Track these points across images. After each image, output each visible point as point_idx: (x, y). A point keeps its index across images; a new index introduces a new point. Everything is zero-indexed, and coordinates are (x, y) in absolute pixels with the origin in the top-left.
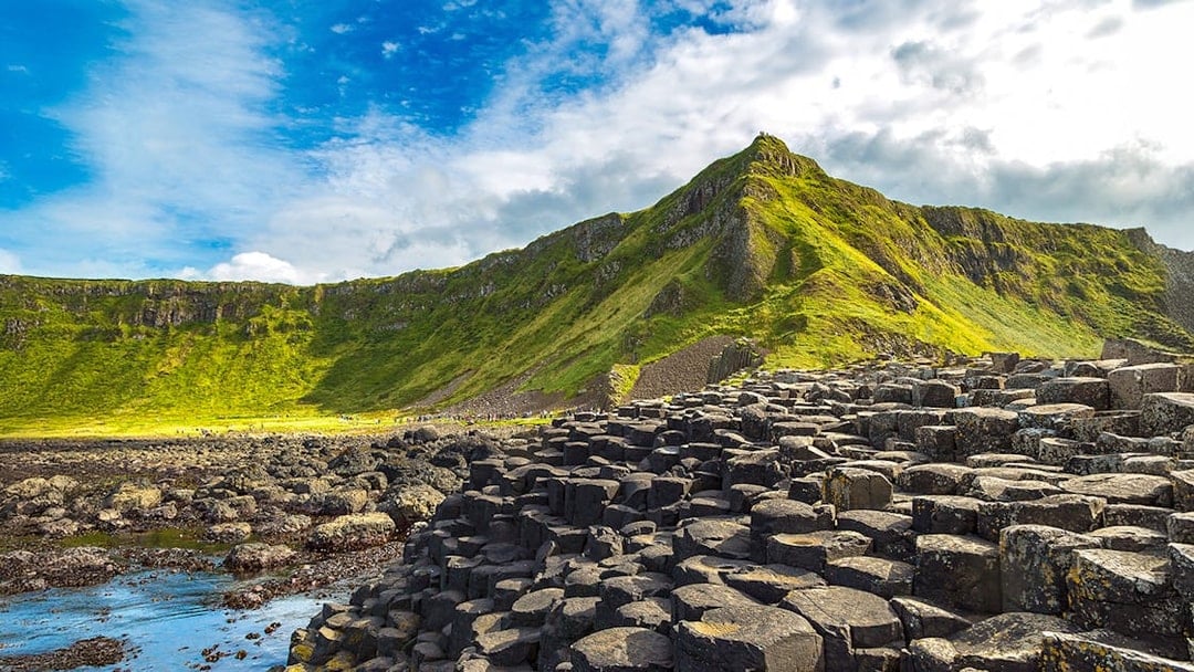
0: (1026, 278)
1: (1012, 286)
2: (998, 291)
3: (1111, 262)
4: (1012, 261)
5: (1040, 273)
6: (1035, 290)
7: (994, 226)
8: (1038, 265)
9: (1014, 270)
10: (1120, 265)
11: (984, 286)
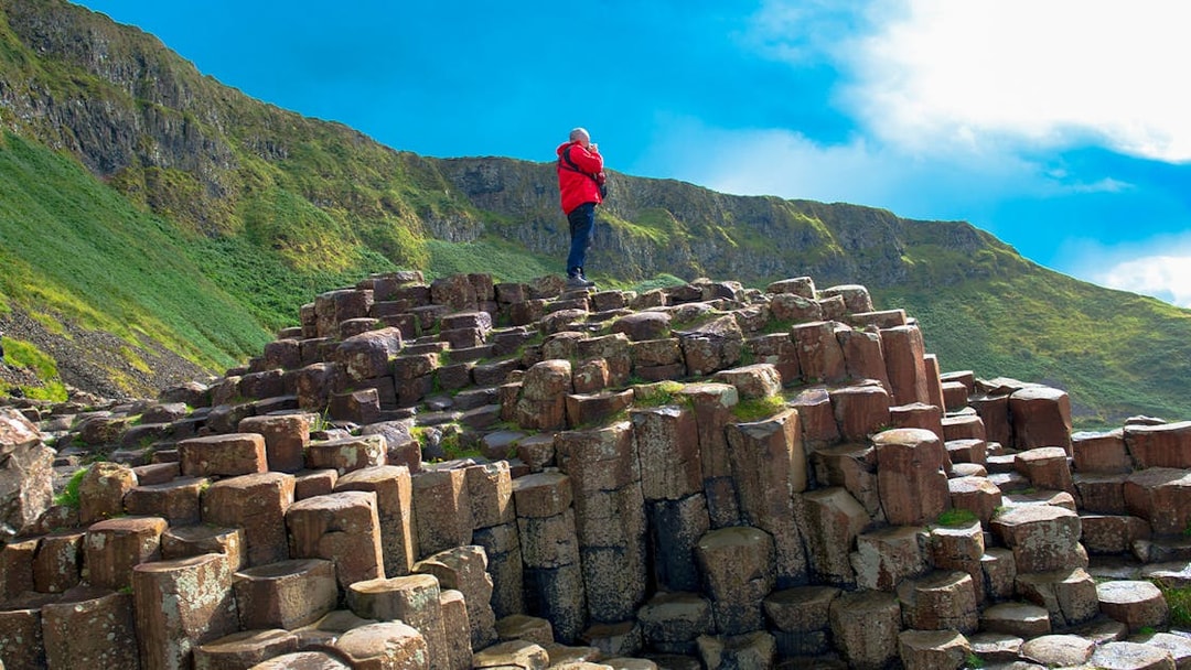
0: (217, 191)
1: (185, 200)
2: (152, 202)
3: (375, 195)
4: (191, 152)
5: (248, 189)
6: (232, 218)
7: (163, 74)
8: (246, 174)
9: (195, 171)
10: (387, 204)
11: (121, 188)
